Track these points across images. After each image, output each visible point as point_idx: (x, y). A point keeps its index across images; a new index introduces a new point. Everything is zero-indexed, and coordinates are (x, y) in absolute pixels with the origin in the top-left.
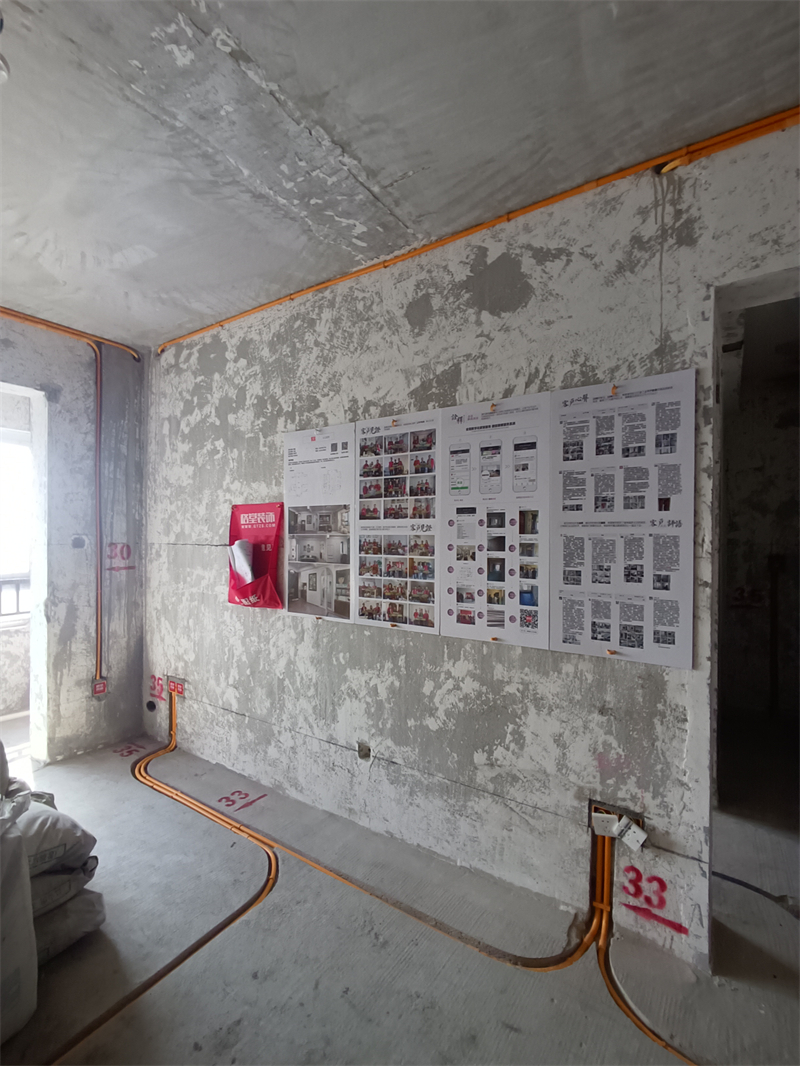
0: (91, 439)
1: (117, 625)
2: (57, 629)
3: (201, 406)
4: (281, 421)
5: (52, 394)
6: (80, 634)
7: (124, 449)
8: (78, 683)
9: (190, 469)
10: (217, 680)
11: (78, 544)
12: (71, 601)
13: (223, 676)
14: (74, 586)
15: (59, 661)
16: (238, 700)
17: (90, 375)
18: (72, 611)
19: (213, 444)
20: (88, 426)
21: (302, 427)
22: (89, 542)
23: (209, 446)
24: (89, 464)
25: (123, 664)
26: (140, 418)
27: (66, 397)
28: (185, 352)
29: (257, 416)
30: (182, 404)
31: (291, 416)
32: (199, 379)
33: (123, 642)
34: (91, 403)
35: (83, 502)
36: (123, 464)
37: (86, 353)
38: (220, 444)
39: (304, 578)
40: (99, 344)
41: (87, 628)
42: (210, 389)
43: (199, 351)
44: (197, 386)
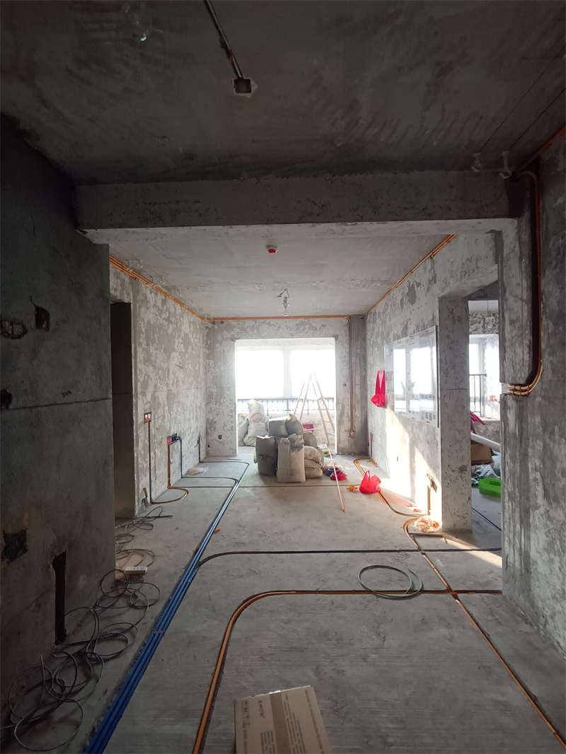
0: (348, 350)
1: (357, 413)
2: (339, 412)
4: (384, 341)
5: (336, 337)
6: (346, 415)
7: (359, 352)
8: (345, 431)
9: (372, 357)
11: (345, 385)
12: (343, 404)
14: (344, 399)
15: (340, 422)
17: (347, 328)
18: (343, 407)
20: (347, 346)
22: (348, 384)
23: (375, 349)
24: (347, 358)
25: (360, 428)
26: (364, 339)
27: (340, 338)
28: (370, 316)
29: (381, 339)
30: (371, 334)
32: (373, 325)
33: (360, 420)
34: (348, 338)
35: (346, 371)
36: (358, 357)
37: (345, 321)
40: (350, 317)
41: (348, 413)
43: (373, 315)
44: (373, 328)
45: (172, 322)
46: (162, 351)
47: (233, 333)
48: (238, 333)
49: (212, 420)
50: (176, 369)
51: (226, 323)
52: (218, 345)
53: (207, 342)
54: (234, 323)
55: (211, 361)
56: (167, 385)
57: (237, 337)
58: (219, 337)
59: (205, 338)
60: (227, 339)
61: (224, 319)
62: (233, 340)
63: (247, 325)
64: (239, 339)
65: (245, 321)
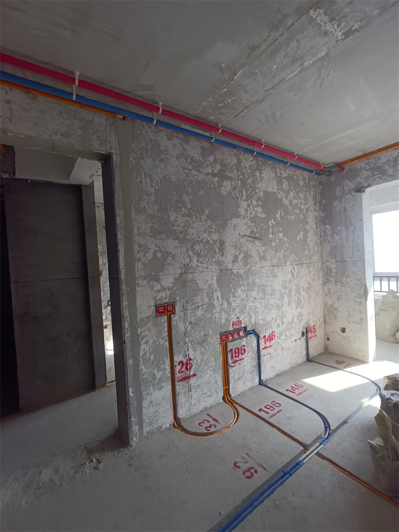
45: (230, 179)
46: (204, 218)
47: (359, 179)
48: (367, 179)
49: (331, 305)
50: (243, 240)
51: (347, 168)
52: (336, 203)
53: (320, 202)
54: (359, 164)
55: (327, 226)
56: (219, 263)
57: (365, 185)
58: (338, 192)
59: (318, 197)
60: (350, 191)
61: (345, 163)
62: (360, 190)
63: (384, 160)
64: (370, 186)
65: (379, 154)
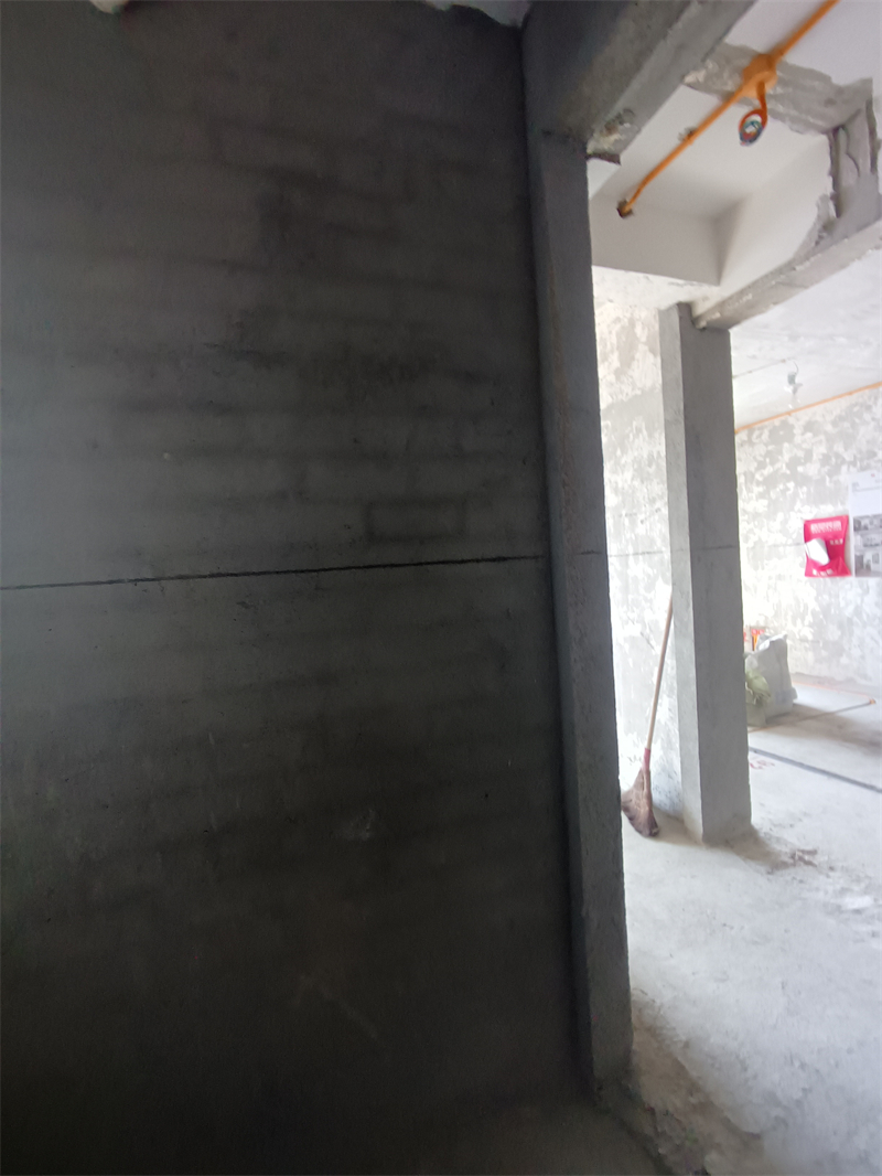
3: (772, 464)
4: (844, 468)
9: (765, 502)
10: (795, 624)
13: (799, 621)
16: (813, 634)
19: (785, 484)
21: (863, 469)
23: (781, 487)
28: (756, 433)
29: (823, 465)
30: (756, 464)
31: (853, 463)
32: (770, 448)
38: (791, 485)
39: (868, 556)
42: (781, 453)
43: (770, 432)
44: (769, 454)
